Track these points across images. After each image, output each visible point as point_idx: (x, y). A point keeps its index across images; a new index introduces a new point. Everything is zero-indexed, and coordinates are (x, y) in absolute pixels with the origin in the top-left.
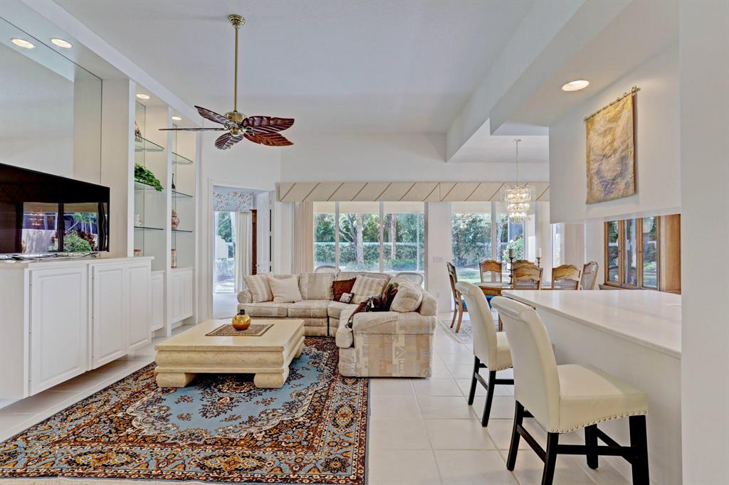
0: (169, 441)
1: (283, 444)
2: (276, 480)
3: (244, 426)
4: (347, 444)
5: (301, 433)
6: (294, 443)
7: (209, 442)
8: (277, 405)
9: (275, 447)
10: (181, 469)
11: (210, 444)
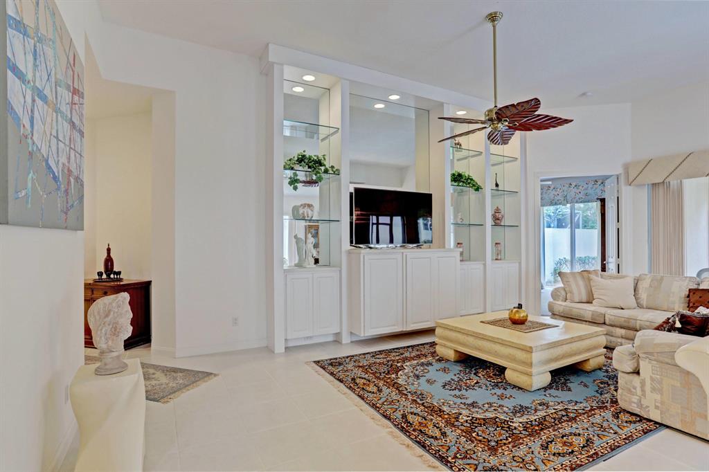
0: (405, 392)
1: (474, 435)
2: (435, 454)
3: (462, 406)
4: (532, 468)
5: (500, 434)
6: (484, 438)
7: (425, 404)
8: (509, 404)
9: (465, 432)
10: (392, 412)
11: (424, 406)
